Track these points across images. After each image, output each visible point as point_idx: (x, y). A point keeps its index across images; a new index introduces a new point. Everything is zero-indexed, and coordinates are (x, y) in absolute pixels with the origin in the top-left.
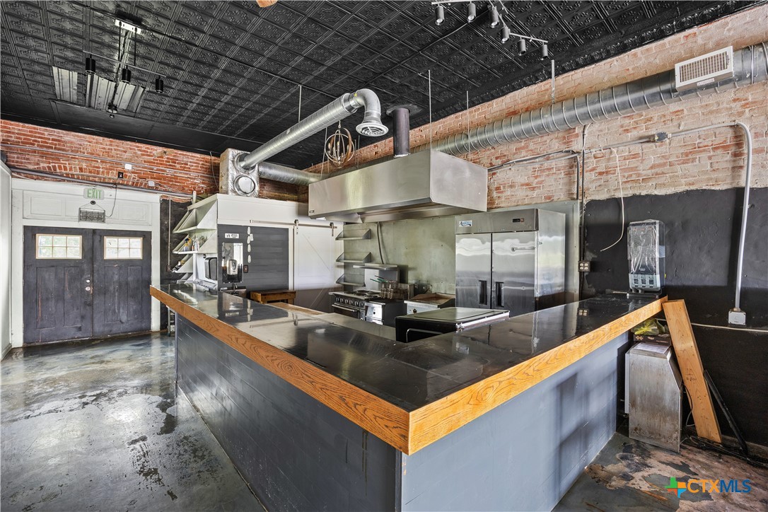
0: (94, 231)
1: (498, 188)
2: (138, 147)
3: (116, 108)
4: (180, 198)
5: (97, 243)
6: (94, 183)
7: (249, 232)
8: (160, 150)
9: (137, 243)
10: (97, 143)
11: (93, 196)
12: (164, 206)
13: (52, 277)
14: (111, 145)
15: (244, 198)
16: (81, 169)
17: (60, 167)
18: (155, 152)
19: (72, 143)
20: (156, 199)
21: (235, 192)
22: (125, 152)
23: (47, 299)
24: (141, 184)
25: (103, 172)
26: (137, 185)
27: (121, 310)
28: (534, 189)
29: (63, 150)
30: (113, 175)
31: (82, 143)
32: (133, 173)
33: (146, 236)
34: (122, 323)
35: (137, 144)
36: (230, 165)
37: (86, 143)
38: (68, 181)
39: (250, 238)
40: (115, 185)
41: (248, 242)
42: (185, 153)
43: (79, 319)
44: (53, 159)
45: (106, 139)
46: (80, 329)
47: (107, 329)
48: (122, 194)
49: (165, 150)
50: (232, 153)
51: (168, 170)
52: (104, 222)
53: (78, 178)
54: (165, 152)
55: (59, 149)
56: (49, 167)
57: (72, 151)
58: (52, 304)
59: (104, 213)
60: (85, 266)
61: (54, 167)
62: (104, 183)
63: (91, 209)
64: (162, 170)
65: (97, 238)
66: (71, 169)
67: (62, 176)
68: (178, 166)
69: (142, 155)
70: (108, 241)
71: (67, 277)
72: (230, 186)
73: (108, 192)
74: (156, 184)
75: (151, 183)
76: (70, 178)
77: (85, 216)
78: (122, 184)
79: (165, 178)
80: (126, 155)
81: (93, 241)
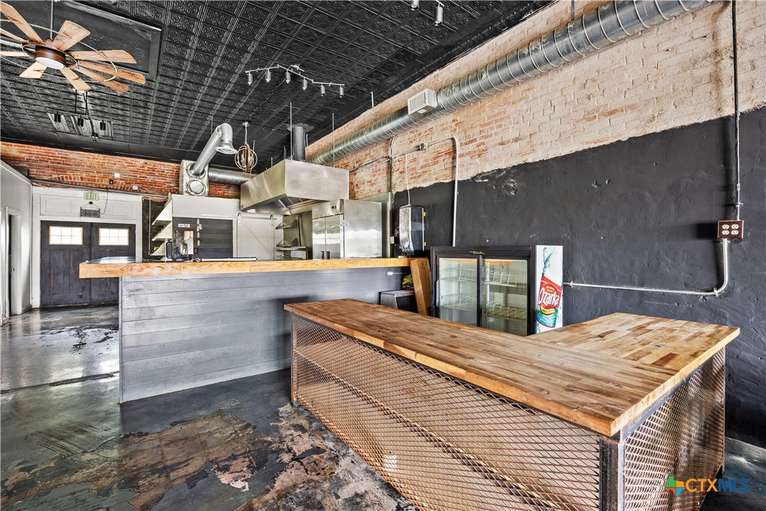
0: (92, 224)
1: (357, 185)
2: (125, 160)
3: (97, 135)
4: (157, 198)
5: (94, 233)
6: (91, 188)
7: (198, 223)
8: (142, 161)
9: (125, 232)
10: (93, 158)
11: (91, 198)
12: (145, 204)
13: (61, 258)
14: (104, 159)
15: (196, 197)
16: (82, 178)
17: (66, 177)
18: (138, 163)
19: (75, 159)
20: (138, 199)
21: (189, 193)
22: (115, 164)
23: (57, 274)
24: (128, 188)
25: (98, 180)
26: (124, 189)
27: (112, 284)
28: (372, 185)
29: (69, 165)
30: (106, 182)
31: (83, 159)
32: (121, 180)
33: (131, 228)
34: (113, 293)
35: (124, 158)
36: (185, 172)
37: (85, 159)
38: (72, 187)
39: (199, 227)
40: (107, 189)
41: (198, 230)
42: (162, 163)
43: (80, 289)
44: (61, 171)
45: (100, 155)
46: (81, 297)
47: (101, 298)
48: (112, 196)
49: (146, 161)
50: (186, 163)
51: (148, 177)
52: (99, 217)
53: (80, 185)
54: (146, 163)
55: (66, 164)
56: (59, 178)
57: (75, 165)
58: (61, 277)
59: (99, 211)
60: (85, 251)
61: (62, 177)
62: (99, 188)
63: (89, 207)
64: (144, 177)
65: (94, 229)
66: (74, 179)
67: (68, 184)
68: (157, 173)
69: (128, 166)
70: (103, 232)
71: (72, 258)
72: (185, 189)
73: (102, 195)
74: (139, 188)
75: (135, 188)
76: (73, 185)
77: (84, 213)
78: (112, 189)
79: (146, 183)
80: (116, 167)
81: (91, 231)
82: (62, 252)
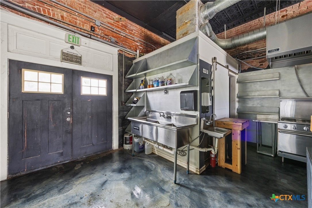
0: (73, 71)
2: (104, 10)
4: (129, 53)
5: (75, 82)
6: (73, 31)
7: (212, 70)
8: (117, 16)
9: (104, 83)
11: (72, 42)
12: (120, 58)
13: (38, 109)
14: (85, 3)
16: (62, 17)
17: (44, 11)
18: (114, 17)
20: (115, 51)
22: (95, 11)
23: (33, 130)
24: (106, 38)
25: (80, 24)
26: (103, 38)
30: (87, 28)
32: (101, 29)
33: (109, 78)
40: (89, 35)
41: (212, 78)
42: (131, 23)
43: (61, 146)
46: (62, 154)
47: (83, 152)
51: (122, 32)
52: (81, 64)
54: (120, 19)
58: (37, 134)
59: (81, 57)
60: (66, 101)
62: (81, 32)
63: (71, 52)
64: (119, 32)
65: (75, 77)
66: (54, 15)
68: (128, 31)
69: (107, 17)
71: (51, 110)
73: (84, 40)
74: (115, 41)
76: (53, 22)
77: (66, 57)
78: (94, 36)
80: (96, 14)
81: (72, 80)
82: (39, 102)
